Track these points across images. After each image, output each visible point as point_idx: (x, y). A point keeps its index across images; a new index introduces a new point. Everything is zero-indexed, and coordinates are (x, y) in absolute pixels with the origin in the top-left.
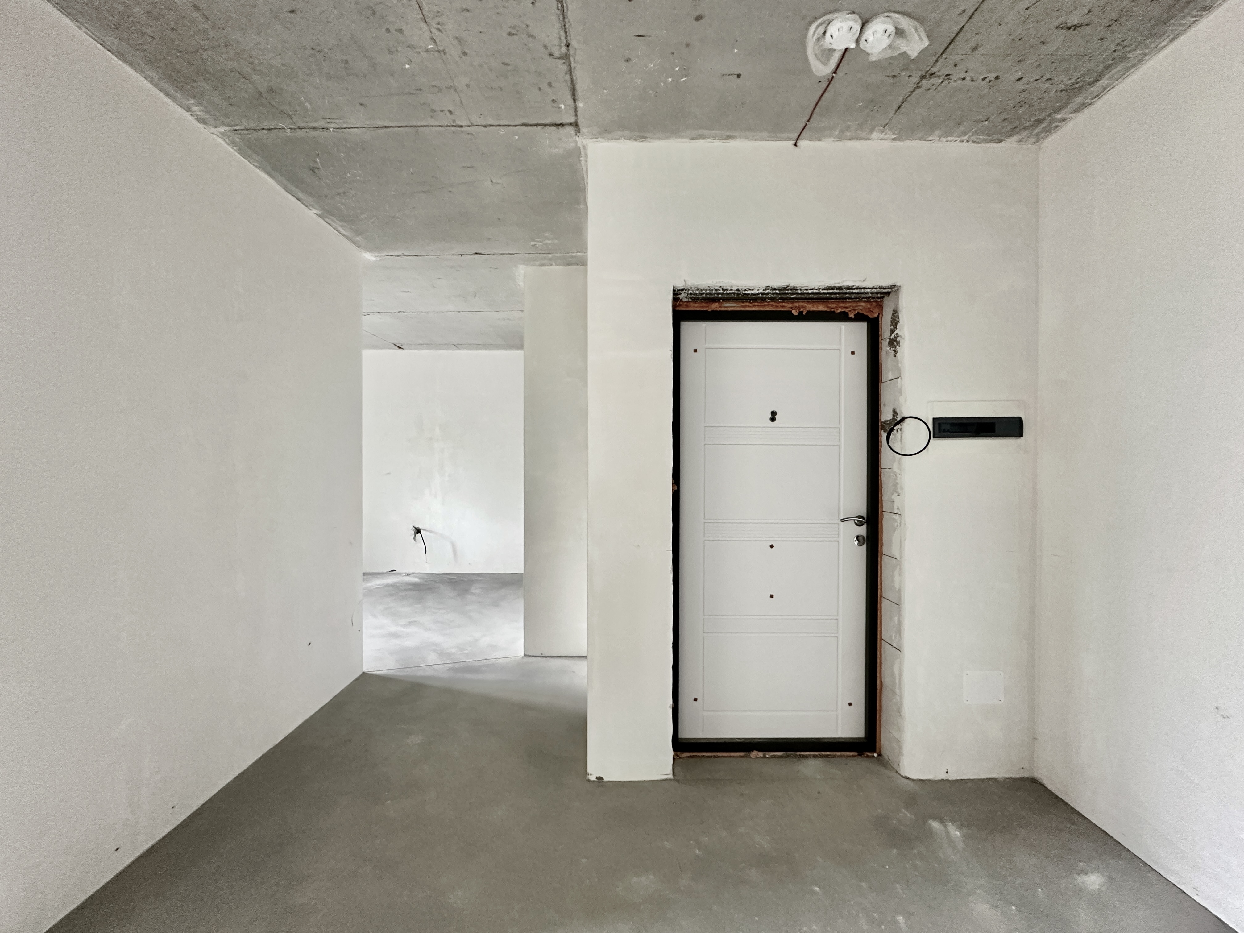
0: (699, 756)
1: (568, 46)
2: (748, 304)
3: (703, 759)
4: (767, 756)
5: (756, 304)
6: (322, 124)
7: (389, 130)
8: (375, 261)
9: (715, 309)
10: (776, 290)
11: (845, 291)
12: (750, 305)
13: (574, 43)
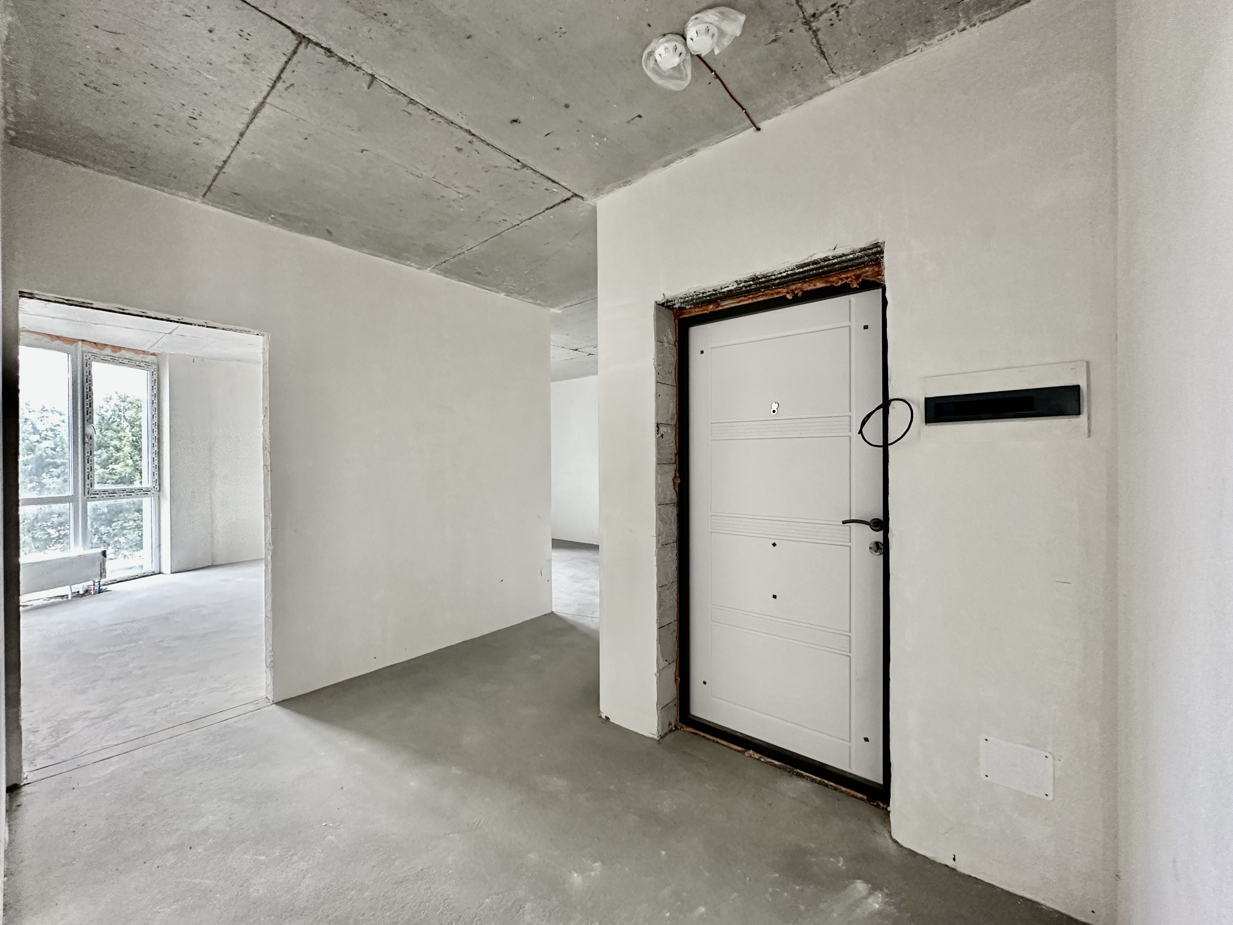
0: (700, 735)
1: (518, 161)
2: (743, 298)
3: (703, 739)
4: (762, 760)
5: (751, 296)
6: (459, 251)
7: (488, 241)
8: (562, 313)
9: (712, 311)
10: (749, 281)
11: (823, 264)
12: (745, 299)
13: (519, 158)
